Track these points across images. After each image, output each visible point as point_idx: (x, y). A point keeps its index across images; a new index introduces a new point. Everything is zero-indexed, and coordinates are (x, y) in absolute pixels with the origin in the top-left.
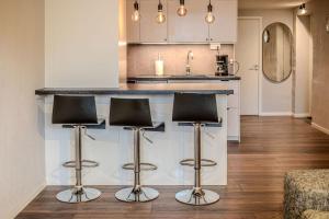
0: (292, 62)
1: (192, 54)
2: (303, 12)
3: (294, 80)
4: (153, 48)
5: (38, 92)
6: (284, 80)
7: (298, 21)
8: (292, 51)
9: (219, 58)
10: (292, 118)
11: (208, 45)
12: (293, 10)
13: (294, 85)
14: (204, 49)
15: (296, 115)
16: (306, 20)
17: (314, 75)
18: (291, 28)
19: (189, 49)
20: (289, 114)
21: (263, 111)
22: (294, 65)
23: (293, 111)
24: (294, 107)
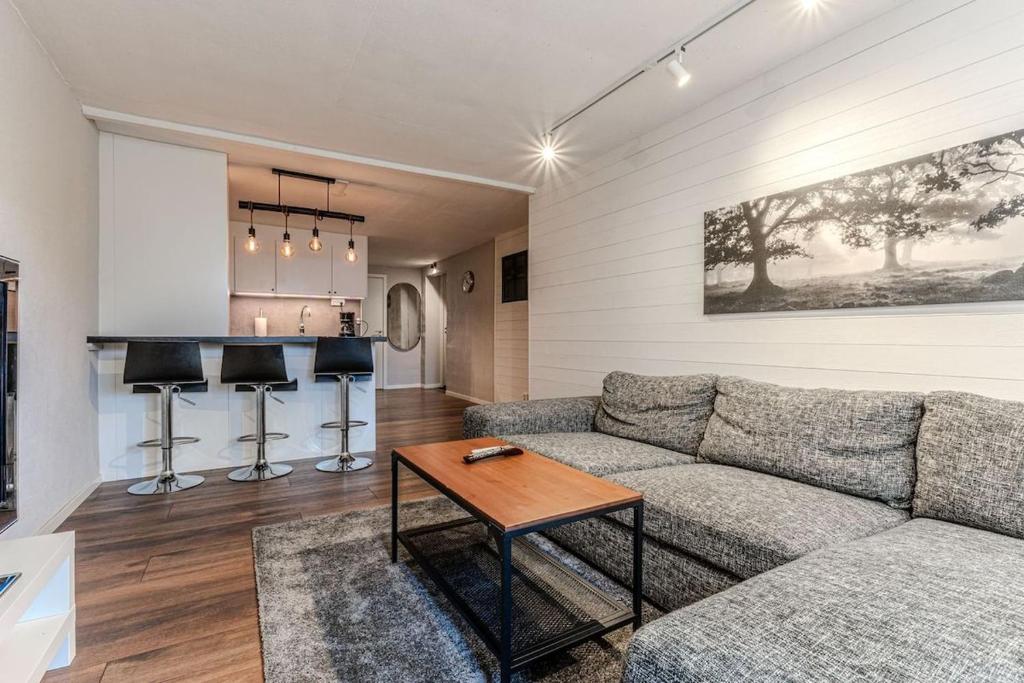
0: (421, 328)
1: (308, 310)
2: (435, 271)
3: (423, 347)
4: (251, 301)
5: (90, 340)
6: (411, 349)
7: (427, 283)
8: (421, 317)
9: (343, 315)
10: (422, 389)
11: (330, 300)
12: (423, 270)
13: (423, 352)
14: (323, 307)
15: (427, 386)
16: (437, 281)
17: (449, 340)
18: (419, 290)
19: (304, 304)
20: (419, 385)
21: (389, 384)
22: (424, 331)
23: (423, 382)
24: (423, 376)
